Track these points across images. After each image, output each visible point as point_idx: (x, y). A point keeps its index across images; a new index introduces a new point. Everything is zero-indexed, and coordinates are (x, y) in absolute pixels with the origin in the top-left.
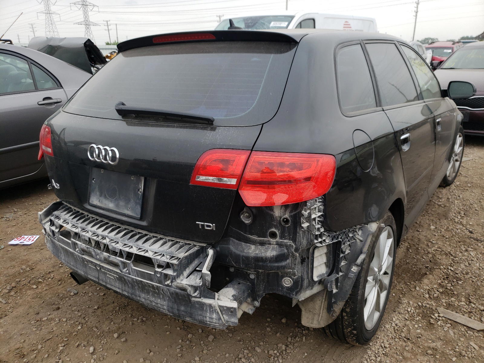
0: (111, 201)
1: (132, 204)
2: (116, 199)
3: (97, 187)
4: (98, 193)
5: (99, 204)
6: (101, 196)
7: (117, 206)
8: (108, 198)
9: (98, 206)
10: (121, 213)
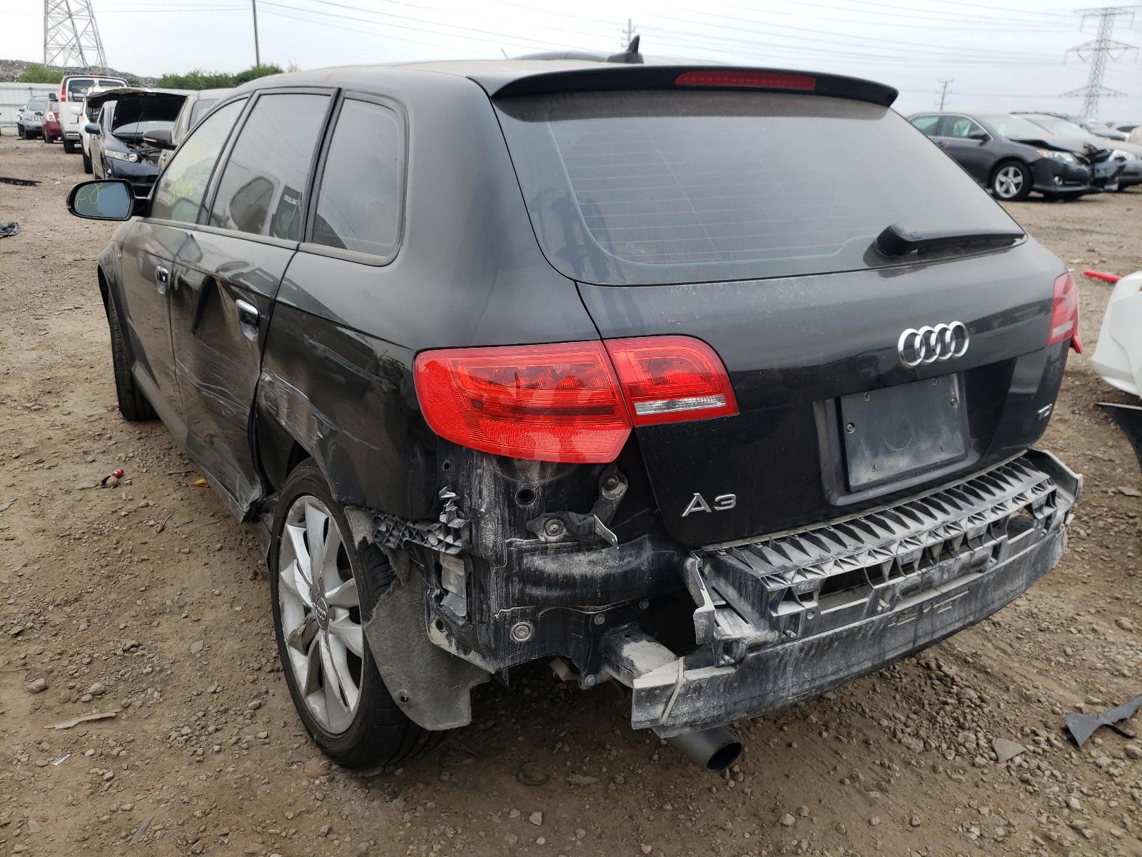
0: (902, 454)
1: (945, 434)
2: (912, 442)
3: (862, 440)
4: (867, 453)
5: (875, 476)
6: (875, 455)
7: (917, 457)
8: (895, 451)
9: (874, 482)
10: (929, 465)
